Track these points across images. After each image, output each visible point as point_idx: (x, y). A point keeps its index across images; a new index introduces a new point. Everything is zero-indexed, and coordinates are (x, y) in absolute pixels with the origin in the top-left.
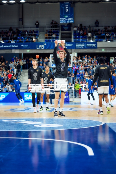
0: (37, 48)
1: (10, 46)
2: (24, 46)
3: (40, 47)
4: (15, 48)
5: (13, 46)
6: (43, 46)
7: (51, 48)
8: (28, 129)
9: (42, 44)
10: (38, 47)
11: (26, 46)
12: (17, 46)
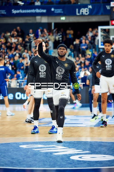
0: (77, 14)
1: (33, 11)
2: (56, 10)
3: (82, 13)
4: (42, 14)
5: (38, 11)
6: (87, 10)
7: (100, 13)
8: (60, 165)
9: (85, 6)
10: (79, 12)
11: (59, 11)
12: (45, 11)
